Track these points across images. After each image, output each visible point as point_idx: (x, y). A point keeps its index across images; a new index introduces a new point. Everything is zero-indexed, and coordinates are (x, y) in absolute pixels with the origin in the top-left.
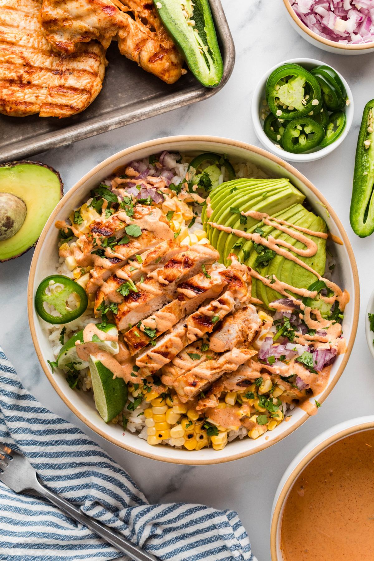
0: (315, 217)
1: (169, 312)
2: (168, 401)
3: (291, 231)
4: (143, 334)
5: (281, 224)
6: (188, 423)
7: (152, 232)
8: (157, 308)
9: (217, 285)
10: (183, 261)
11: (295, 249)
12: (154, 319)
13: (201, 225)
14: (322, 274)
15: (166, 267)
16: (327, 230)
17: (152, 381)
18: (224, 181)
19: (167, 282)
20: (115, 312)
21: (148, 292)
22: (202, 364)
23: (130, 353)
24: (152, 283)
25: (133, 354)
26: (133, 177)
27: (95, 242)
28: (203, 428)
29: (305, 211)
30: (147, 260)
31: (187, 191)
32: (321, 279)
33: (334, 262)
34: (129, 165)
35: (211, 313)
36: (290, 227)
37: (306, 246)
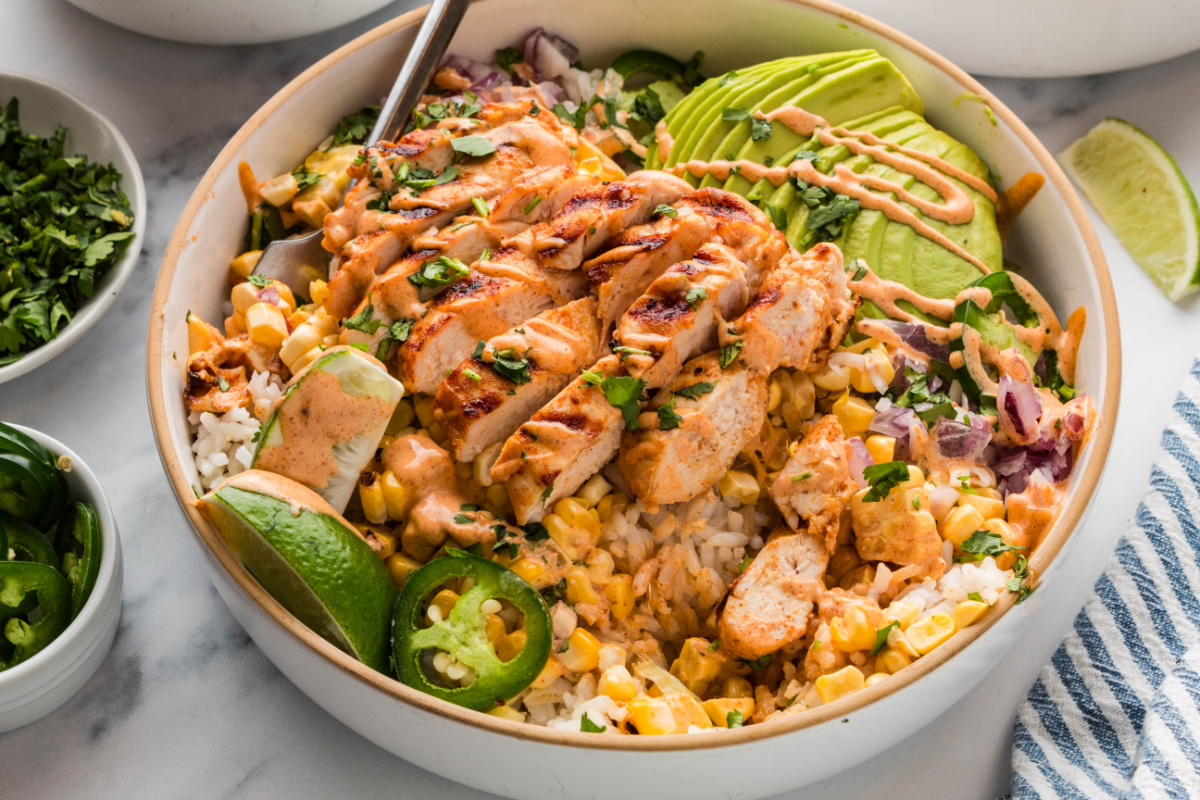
0: (955, 142)
1: (565, 324)
3: (896, 158)
4: (489, 375)
5: (867, 143)
10: (604, 194)
11: (910, 195)
12: (522, 332)
19: (560, 242)
20: (403, 337)
21: (505, 276)
23: (451, 455)
24: (513, 256)
31: (601, 125)
37: (942, 195)
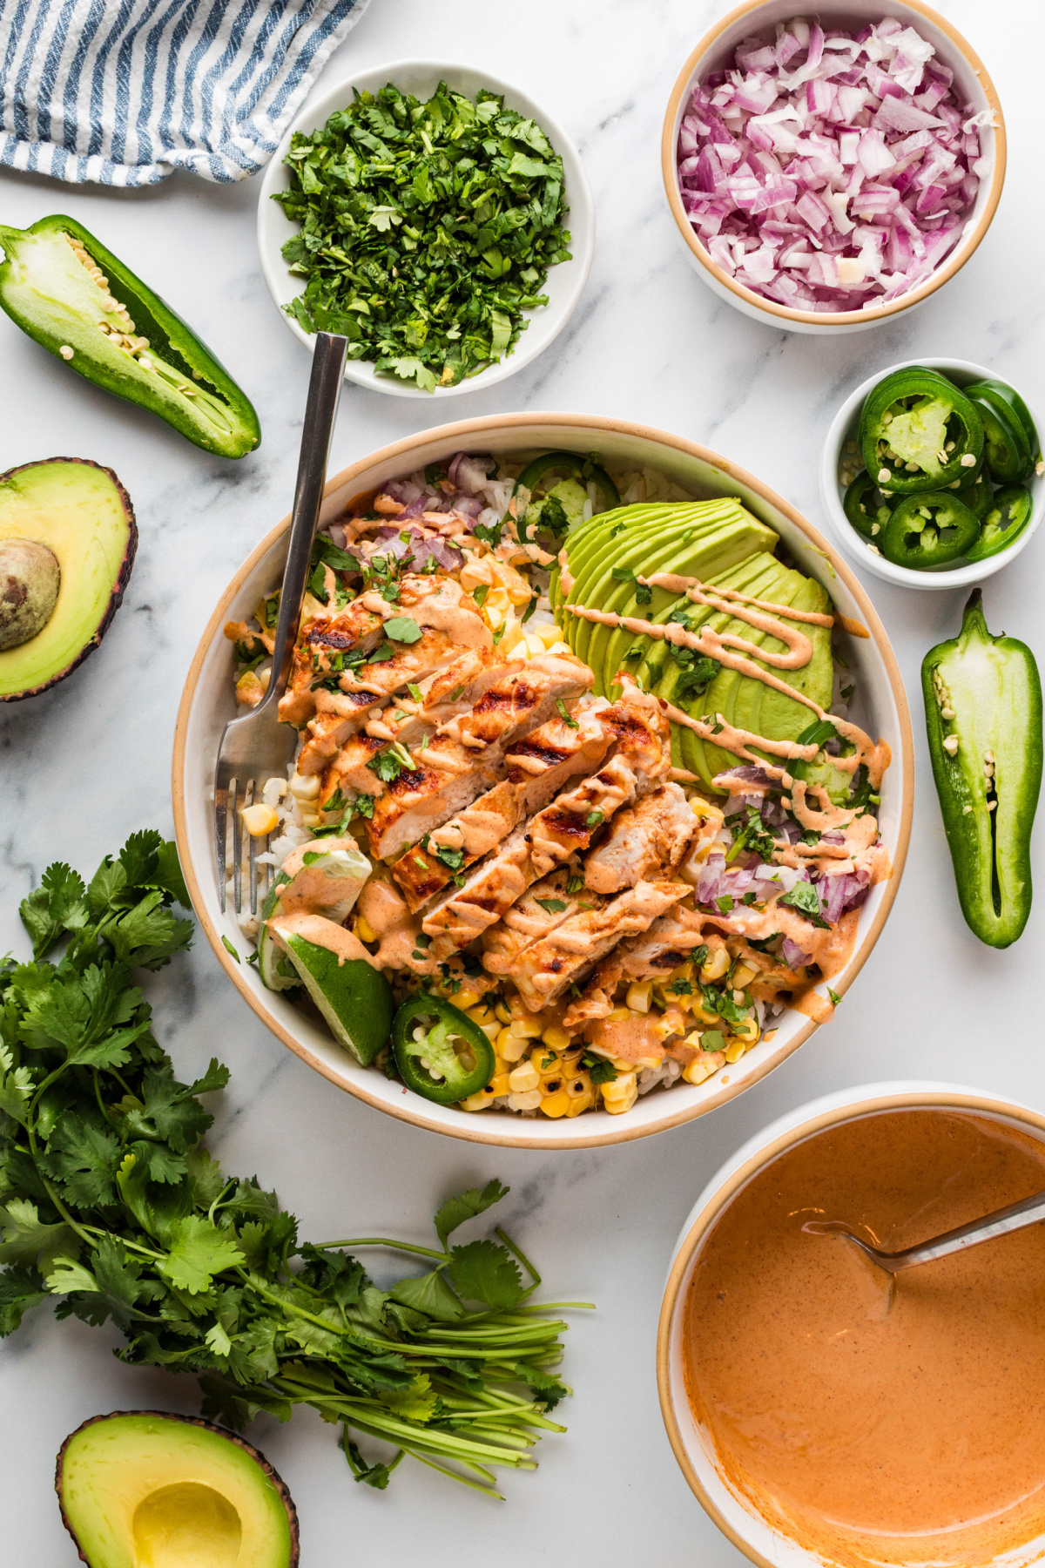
0: (803, 579)
1: (491, 810)
2: (501, 1010)
3: (752, 613)
4: (434, 863)
5: (729, 600)
6: (547, 1057)
7: (445, 631)
8: (461, 804)
9: (593, 743)
10: (514, 693)
11: (763, 652)
12: (458, 827)
13: (549, 615)
14: (826, 706)
15: (478, 709)
16: (831, 607)
17: (461, 966)
18: (594, 514)
19: (482, 743)
20: (369, 814)
21: (441, 768)
22: (570, 920)
23: (408, 908)
24: (448, 747)
25: (415, 910)
26: (391, 516)
27: (316, 664)
28: (581, 1066)
29: (780, 567)
30: (433, 693)
31: (514, 541)
32: (825, 717)
33: (852, 681)
34: (383, 489)
35: (585, 804)
36: (748, 604)
37: (786, 644)
